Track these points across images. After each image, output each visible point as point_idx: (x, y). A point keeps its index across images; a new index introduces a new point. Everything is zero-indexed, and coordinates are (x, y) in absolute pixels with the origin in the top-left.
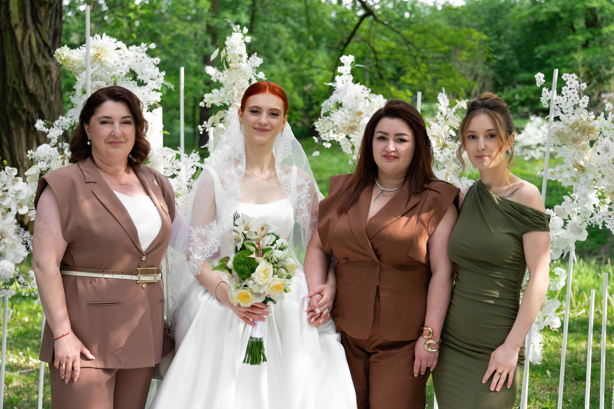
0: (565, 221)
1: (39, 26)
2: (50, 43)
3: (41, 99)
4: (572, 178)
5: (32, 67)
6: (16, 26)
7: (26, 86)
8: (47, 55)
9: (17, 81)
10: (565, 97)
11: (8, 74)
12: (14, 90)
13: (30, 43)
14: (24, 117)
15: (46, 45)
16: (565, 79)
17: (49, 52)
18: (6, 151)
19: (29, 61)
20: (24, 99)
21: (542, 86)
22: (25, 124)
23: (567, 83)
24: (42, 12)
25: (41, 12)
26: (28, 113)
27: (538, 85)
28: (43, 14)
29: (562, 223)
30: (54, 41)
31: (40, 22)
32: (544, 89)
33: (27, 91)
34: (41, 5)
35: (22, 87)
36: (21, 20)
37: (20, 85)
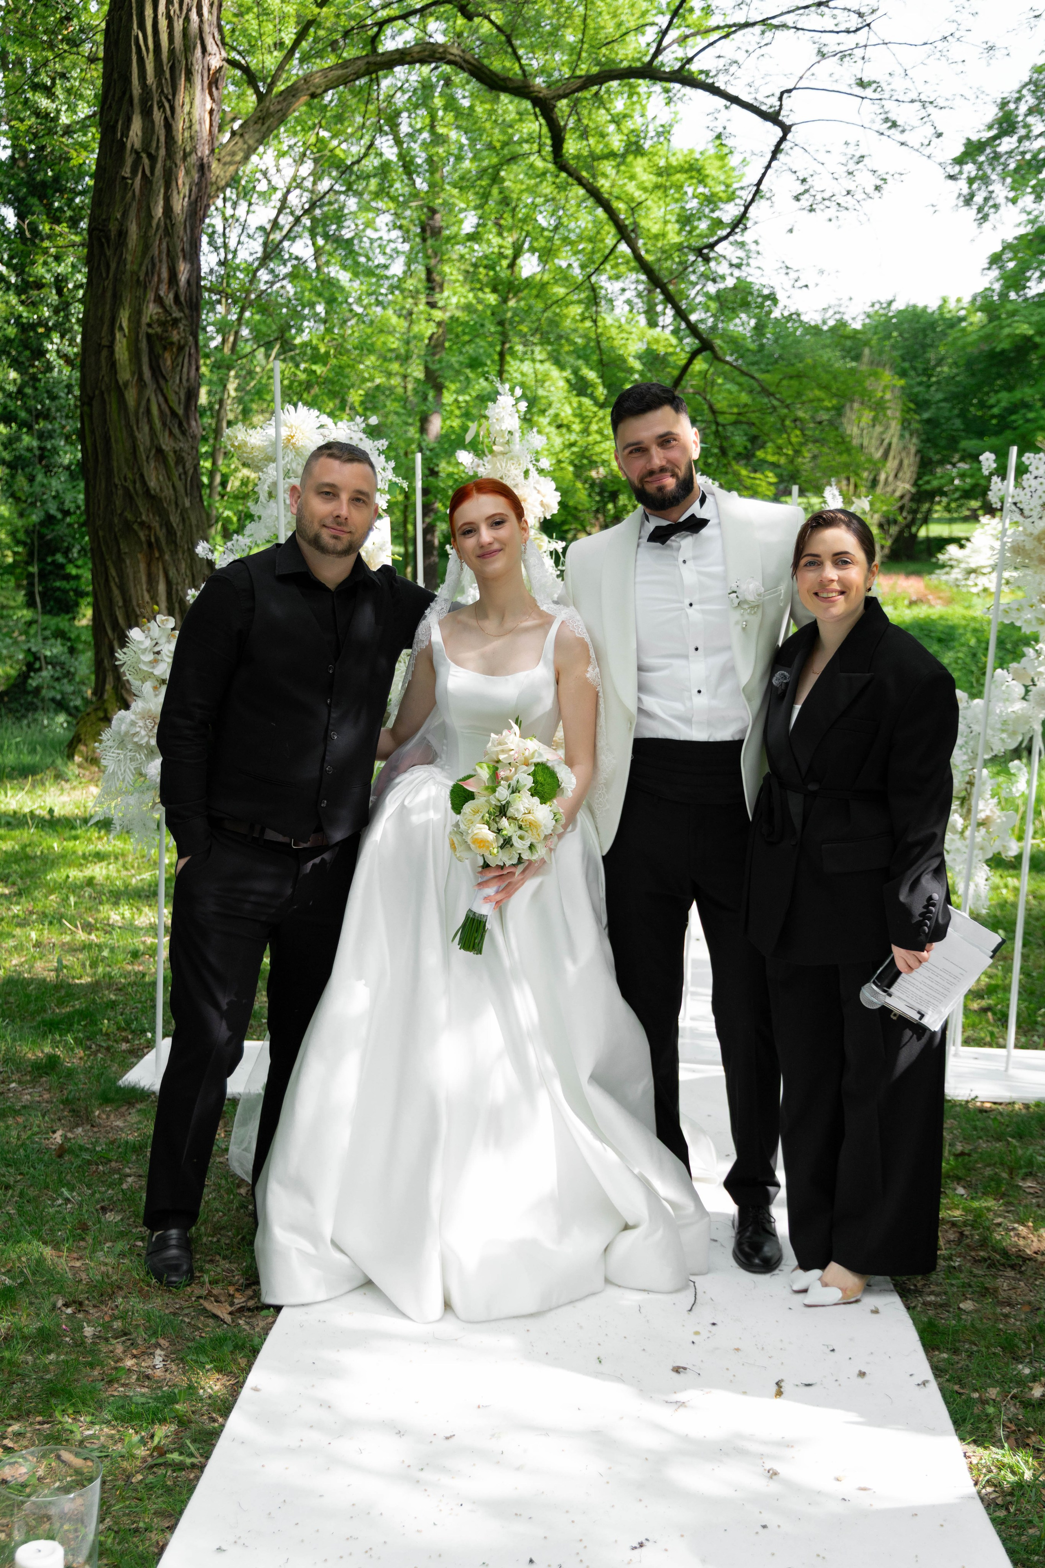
0: (1026, 687)
1: (162, 382)
2: (180, 412)
3: (169, 504)
4: (1038, 619)
5: (153, 452)
6: (126, 384)
7: (144, 483)
8: (176, 431)
9: (130, 475)
10: (1027, 490)
11: (115, 464)
12: (126, 489)
13: (148, 411)
14: (142, 535)
15: (174, 414)
16: (1027, 462)
17: (180, 425)
18: (116, 592)
19: (148, 443)
20: (141, 504)
21: (991, 474)
22: (145, 546)
23: (1031, 468)
24: (168, 359)
25: (165, 360)
26: (149, 528)
27: (986, 473)
28: (169, 362)
29: (1022, 691)
30: (187, 408)
31: (164, 378)
32: (995, 479)
33: (147, 491)
34: (165, 348)
35: (138, 485)
36: (133, 374)
37: (134, 482)
